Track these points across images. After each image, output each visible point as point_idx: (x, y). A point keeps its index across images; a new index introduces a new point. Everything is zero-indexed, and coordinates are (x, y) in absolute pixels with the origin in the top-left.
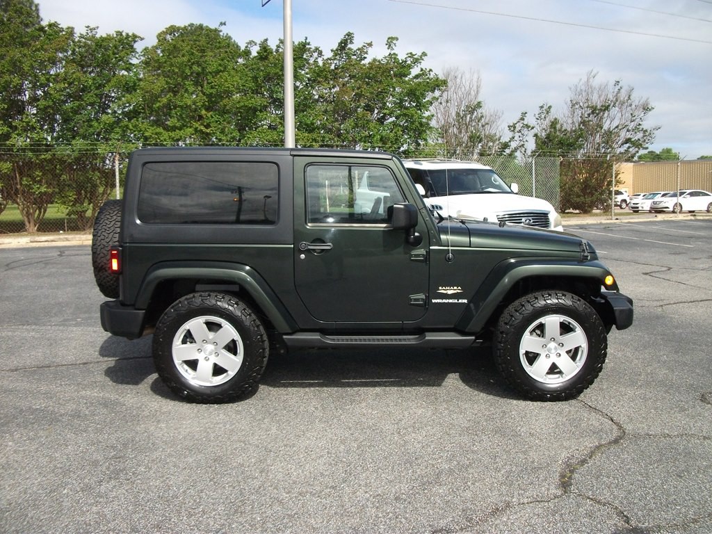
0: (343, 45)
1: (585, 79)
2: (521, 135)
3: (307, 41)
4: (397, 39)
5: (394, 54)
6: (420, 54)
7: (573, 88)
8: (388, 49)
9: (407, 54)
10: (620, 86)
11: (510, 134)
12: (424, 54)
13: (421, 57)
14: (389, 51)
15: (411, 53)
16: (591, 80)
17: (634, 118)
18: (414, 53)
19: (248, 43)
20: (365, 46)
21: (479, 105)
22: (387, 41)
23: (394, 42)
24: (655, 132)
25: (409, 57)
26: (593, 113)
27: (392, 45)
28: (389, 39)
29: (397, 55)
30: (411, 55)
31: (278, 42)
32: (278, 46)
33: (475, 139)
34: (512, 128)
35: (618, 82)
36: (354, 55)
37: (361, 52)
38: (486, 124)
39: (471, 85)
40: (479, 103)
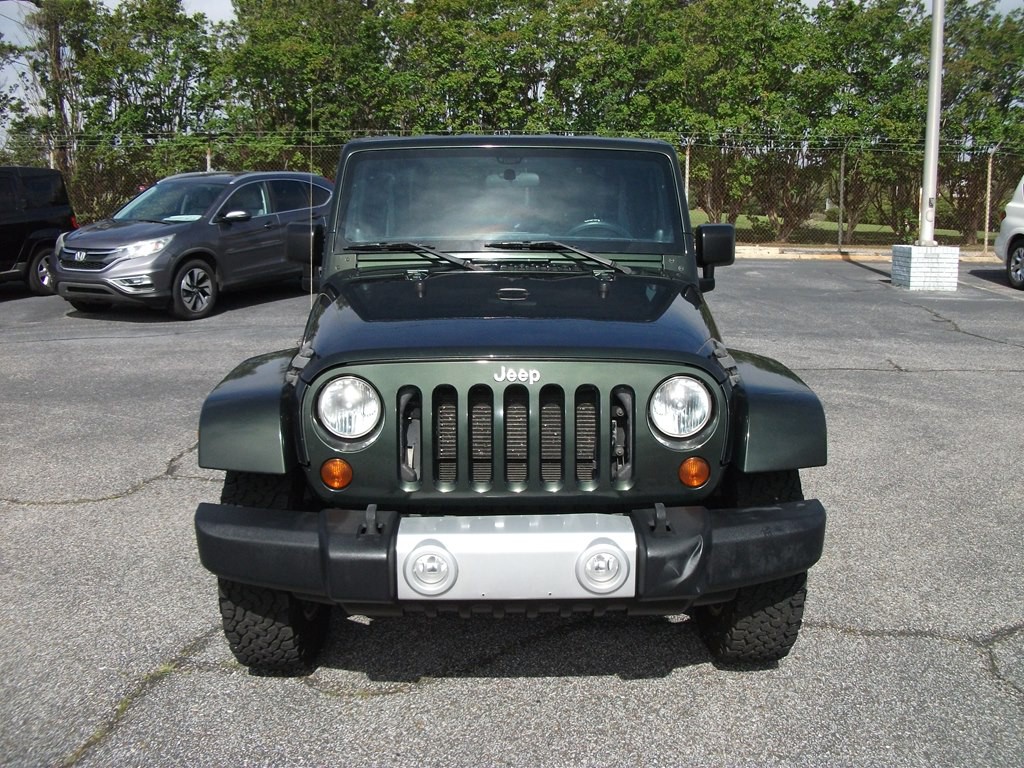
36: (974, 12)
37: (985, 6)
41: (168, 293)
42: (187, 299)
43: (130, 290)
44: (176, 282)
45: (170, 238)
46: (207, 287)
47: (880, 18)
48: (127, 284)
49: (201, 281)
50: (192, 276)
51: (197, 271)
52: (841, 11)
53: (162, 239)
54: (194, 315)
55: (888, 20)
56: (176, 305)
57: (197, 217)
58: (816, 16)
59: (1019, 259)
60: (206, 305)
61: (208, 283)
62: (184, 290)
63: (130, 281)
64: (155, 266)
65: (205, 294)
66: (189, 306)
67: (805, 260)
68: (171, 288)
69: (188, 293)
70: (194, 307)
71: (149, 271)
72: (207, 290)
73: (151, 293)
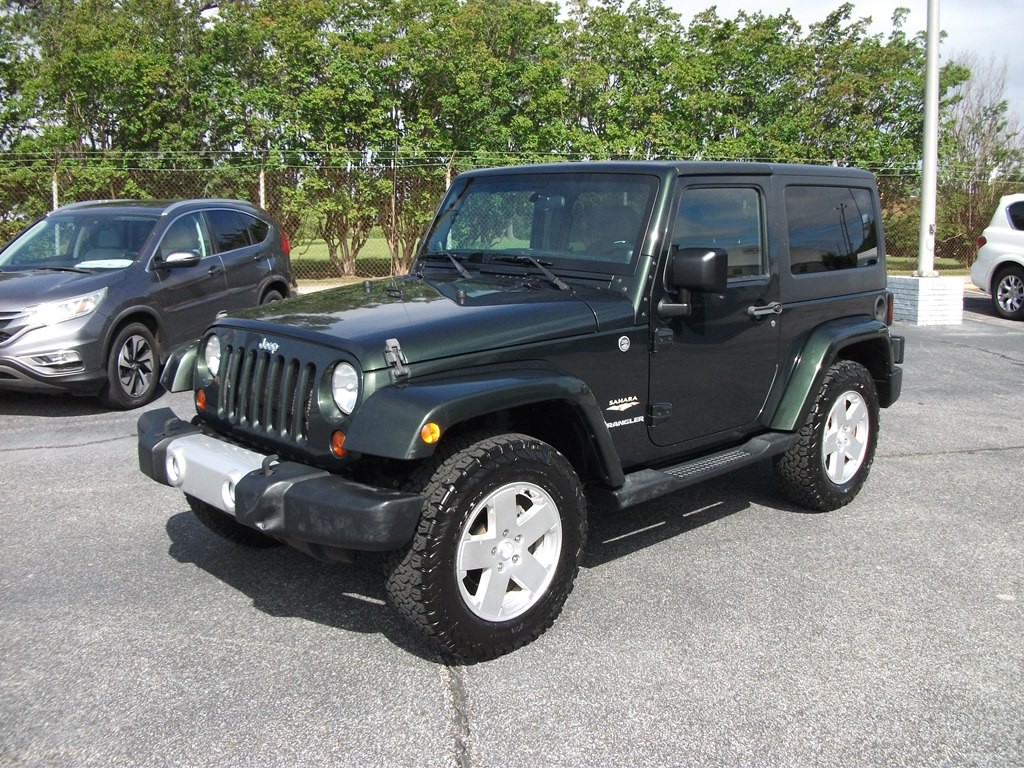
0: (833, 20)
3: (789, 14)
4: (908, 11)
5: (900, 32)
8: (894, 24)
9: (920, 33)
12: (942, 34)
14: (895, 28)
15: (923, 32)
20: (861, 22)
21: (1003, 106)
22: (895, 13)
23: (903, 15)
25: (920, 37)
27: (900, 19)
28: (897, 10)
29: (904, 34)
30: (923, 35)
31: (737, 14)
32: (736, 20)
36: (845, 34)
37: (856, 30)
38: (1015, 134)
39: (992, 78)
40: (1004, 103)
41: (102, 374)
42: (125, 380)
43: (48, 372)
44: (112, 356)
45: (101, 294)
46: (148, 360)
48: (45, 364)
49: (141, 353)
50: (130, 345)
51: (136, 339)
53: (91, 296)
54: (134, 402)
56: (112, 390)
57: (127, 263)
59: (1008, 288)
60: (147, 386)
61: (149, 355)
62: (122, 367)
63: (47, 359)
64: (83, 335)
65: (145, 370)
66: (128, 390)
68: (106, 366)
69: (126, 371)
70: (134, 391)
71: (77, 344)
72: (148, 365)
73: (79, 375)
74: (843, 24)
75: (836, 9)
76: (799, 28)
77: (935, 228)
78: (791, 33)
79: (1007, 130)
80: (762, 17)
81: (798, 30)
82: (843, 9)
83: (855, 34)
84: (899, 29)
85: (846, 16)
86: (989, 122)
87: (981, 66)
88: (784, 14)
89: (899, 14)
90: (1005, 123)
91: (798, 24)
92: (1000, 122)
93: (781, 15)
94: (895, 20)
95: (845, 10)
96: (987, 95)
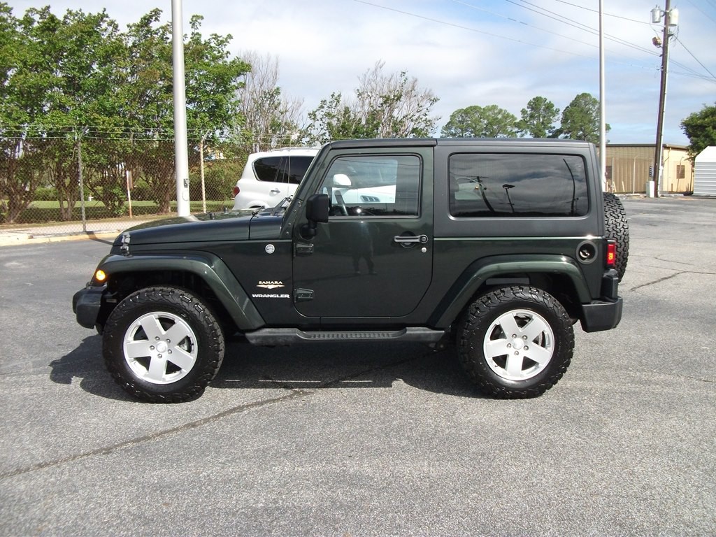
0: (146, 21)
1: (373, 69)
2: (322, 123)
4: (202, 18)
5: (198, 34)
6: (225, 36)
7: (362, 77)
8: (192, 27)
9: (213, 35)
10: (406, 76)
11: (310, 122)
12: (230, 37)
13: (226, 39)
14: (193, 30)
15: (215, 35)
16: (378, 70)
17: (421, 109)
18: (219, 35)
19: (28, 11)
20: (168, 25)
21: (278, 92)
22: (192, 19)
23: (199, 21)
24: (436, 122)
25: (214, 38)
26: (385, 102)
27: (197, 24)
28: (193, 16)
29: (200, 35)
30: (216, 37)
31: (66, 13)
32: (66, 17)
33: (275, 126)
34: (313, 115)
35: (404, 73)
36: (156, 34)
37: (165, 30)
38: (286, 111)
39: (269, 71)
40: (278, 89)
47: (82, 31)
52: (46, 23)
55: (90, 34)
58: (23, 26)
67: (54, 243)
74: (154, 25)
75: (148, 13)
76: (117, 26)
77: (188, 182)
78: (110, 29)
79: (281, 108)
80: (83, 15)
81: (116, 27)
82: (153, 13)
83: (163, 34)
84: (196, 31)
85: (156, 19)
86: (268, 102)
87: (261, 61)
88: (101, 13)
89: (195, 20)
90: (279, 104)
91: (116, 23)
92: (276, 103)
93: (99, 14)
94: (193, 23)
95: (156, 14)
96: (265, 84)
